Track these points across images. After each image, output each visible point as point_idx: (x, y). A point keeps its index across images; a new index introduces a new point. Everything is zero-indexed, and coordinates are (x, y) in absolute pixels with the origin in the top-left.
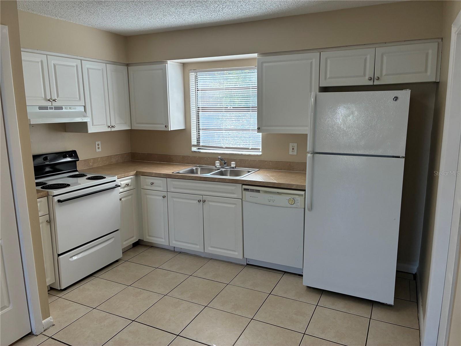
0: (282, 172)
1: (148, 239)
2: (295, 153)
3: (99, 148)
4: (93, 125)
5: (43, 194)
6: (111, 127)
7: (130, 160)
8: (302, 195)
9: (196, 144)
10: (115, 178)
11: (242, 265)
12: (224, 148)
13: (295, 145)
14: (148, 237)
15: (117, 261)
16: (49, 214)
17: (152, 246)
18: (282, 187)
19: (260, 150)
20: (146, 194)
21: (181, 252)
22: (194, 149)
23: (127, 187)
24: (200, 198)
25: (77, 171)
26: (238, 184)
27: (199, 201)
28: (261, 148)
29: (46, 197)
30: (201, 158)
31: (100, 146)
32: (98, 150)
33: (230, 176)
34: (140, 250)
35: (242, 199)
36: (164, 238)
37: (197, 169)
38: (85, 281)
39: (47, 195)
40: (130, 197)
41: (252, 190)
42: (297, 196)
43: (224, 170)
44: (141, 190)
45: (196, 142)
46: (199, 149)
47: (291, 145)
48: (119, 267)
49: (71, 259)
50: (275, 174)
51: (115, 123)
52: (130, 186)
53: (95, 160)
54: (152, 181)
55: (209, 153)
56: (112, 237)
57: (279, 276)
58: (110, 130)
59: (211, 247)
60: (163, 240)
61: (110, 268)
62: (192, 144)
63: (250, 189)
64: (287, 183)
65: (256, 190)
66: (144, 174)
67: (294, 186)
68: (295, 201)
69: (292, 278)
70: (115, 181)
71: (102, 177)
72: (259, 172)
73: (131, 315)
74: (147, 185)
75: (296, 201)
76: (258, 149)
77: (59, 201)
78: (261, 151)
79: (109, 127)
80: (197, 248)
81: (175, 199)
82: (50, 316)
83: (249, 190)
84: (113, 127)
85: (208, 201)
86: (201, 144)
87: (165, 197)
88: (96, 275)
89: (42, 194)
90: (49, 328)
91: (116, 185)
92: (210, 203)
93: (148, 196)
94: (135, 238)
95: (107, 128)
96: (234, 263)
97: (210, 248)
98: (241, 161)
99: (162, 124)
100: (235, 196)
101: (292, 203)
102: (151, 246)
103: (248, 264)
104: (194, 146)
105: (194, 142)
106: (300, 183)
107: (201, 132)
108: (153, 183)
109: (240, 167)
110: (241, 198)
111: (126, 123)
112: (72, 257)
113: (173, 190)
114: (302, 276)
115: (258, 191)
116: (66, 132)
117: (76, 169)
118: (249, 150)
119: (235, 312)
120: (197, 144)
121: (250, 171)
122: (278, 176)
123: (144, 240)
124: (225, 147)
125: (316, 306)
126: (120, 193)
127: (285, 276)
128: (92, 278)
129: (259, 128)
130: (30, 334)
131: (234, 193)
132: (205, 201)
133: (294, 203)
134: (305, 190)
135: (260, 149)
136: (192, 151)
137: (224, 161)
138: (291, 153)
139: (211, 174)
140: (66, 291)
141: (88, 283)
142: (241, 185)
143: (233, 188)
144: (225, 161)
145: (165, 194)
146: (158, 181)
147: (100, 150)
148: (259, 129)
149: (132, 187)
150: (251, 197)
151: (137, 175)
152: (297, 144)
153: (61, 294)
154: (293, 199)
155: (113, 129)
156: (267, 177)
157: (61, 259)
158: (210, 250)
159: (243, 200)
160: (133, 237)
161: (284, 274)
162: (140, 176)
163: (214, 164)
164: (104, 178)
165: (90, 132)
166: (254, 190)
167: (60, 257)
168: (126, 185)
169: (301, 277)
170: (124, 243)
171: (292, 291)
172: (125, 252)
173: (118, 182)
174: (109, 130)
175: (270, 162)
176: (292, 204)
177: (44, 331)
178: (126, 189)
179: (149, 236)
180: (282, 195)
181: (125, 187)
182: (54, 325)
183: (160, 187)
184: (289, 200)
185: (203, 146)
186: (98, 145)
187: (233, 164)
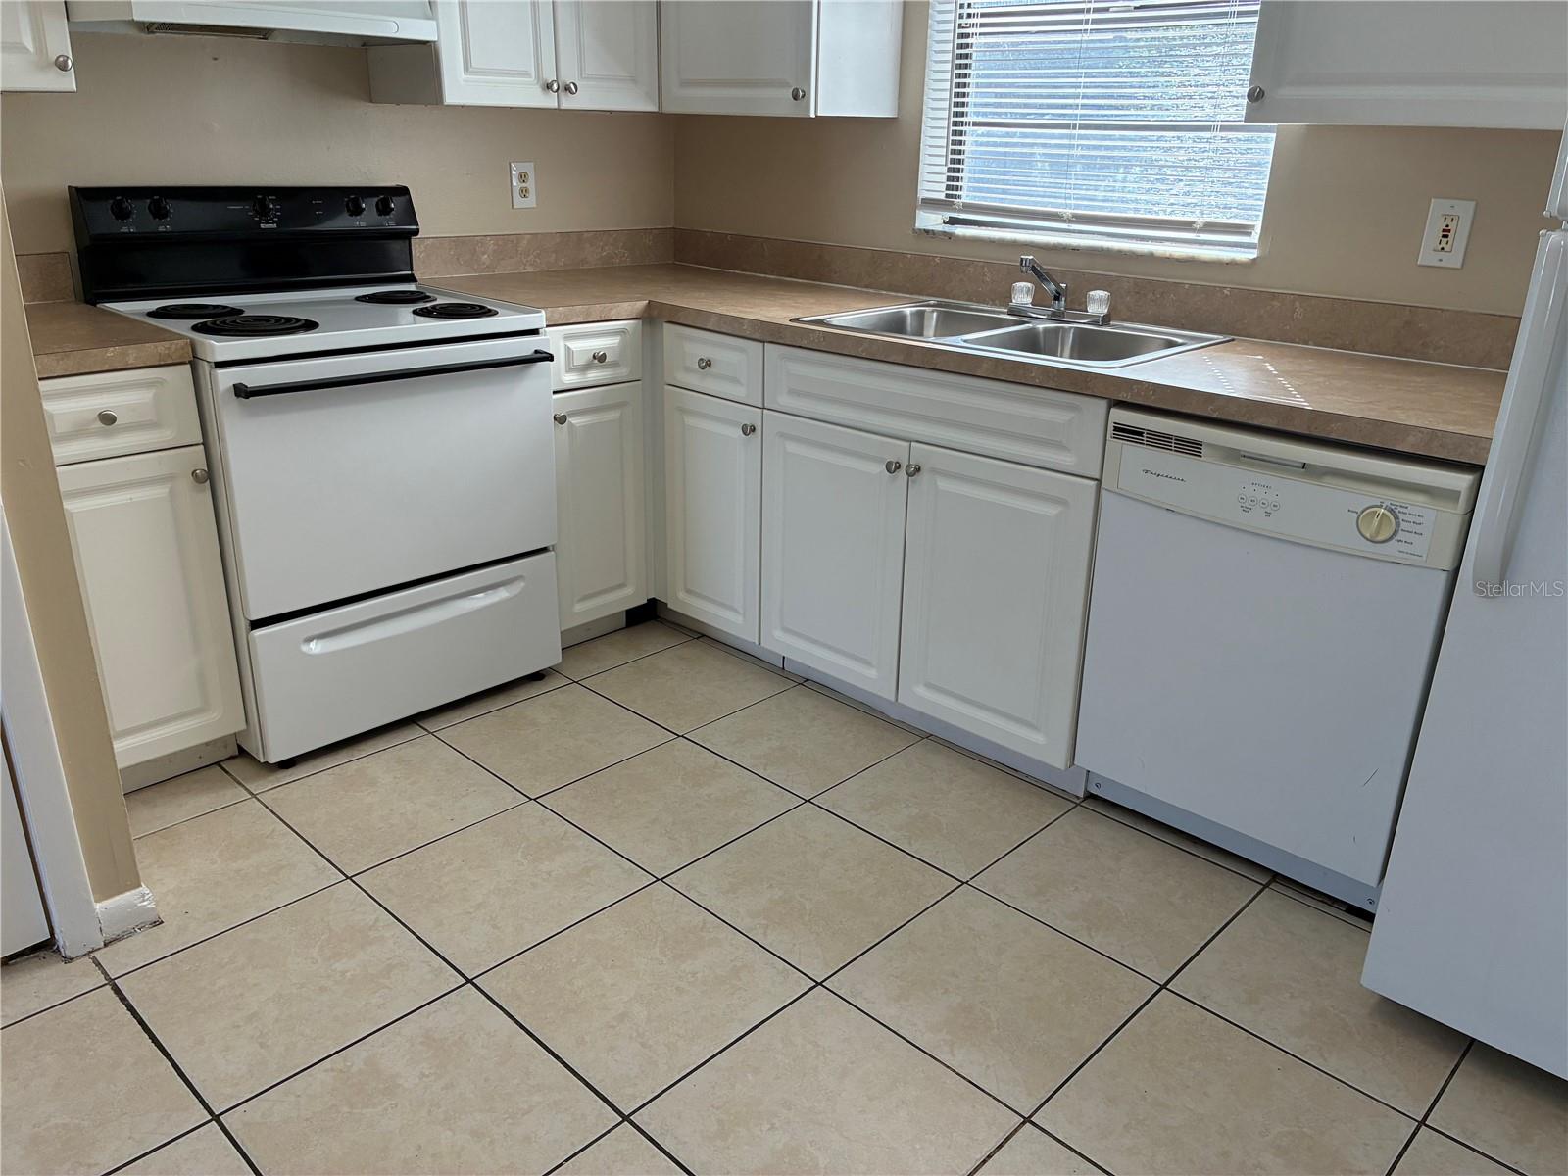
0: (1352, 359)
1: (681, 601)
2: (1454, 259)
3: (524, 193)
4: (467, 69)
5: (169, 348)
6: (555, 87)
7: (670, 262)
8: (1452, 495)
9: (942, 196)
10: (537, 319)
11: (1060, 794)
12: (1065, 221)
13: (1465, 210)
14: (682, 595)
15: (537, 677)
16: (203, 444)
17: (703, 635)
18: (1333, 436)
19: (1250, 234)
20: (683, 410)
21: (807, 680)
22: (930, 220)
23: (597, 368)
24: (899, 451)
25: (411, 279)
26: (1087, 399)
27: (893, 467)
28: (1258, 224)
29: (189, 366)
30: (952, 265)
31: (531, 185)
32: (519, 202)
33: (1071, 357)
34: (653, 642)
35: (1099, 481)
36: (741, 611)
37: (920, 315)
38: (381, 743)
39: (194, 361)
40: (614, 415)
41: (1160, 440)
42: (1420, 498)
43: (1045, 330)
44: (663, 388)
45: (943, 187)
46: (953, 221)
47: (1437, 208)
48: (535, 707)
49: (304, 648)
50: (1309, 365)
51: (581, 70)
52: (615, 364)
53: (506, 244)
54: (706, 353)
55: (991, 242)
56: (511, 576)
57: (1236, 890)
58: (555, 105)
59: (929, 686)
60: (739, 620)
61: (500, 702)
62: (922, 194)
63: (1150, 433)
64: (1371, 416)
65: (1179, 439)
66: (678, 318)
67: (1411, 439)
68: (1398, 525)
69: (1303, 919)
70: (535, 332)
71: (483, 307)
72: (1225, 351)
73: (472, 950)
74: (688, 370)
75: (1403, 525)
76: (1243, 230)
77: (242, 391)
78: (1255, 238)
79: (549, 87)
80: (868, 677)
81: (792, 447)
82: (140, 886)
83: (1141, 434)
84: (567, 89)
85: (934, 471)
86: (966, 196)
87: (753, 430)
88: (431, 725)
89: (161, 347)
90: (130, 934)
91: (536, 352)
92: (943, 484)
93: (690, 421)
94: (629, 591)
95: (539, 90)
96: (1027, 776)
97: (921, 690)
98: (1141, 288)
99: (783, 85)
100: (1066, 460)
101: (1378, 532)
102: (698, 634)
103: (1090, 796)
104: (932, 204)
105: (932, 182)
106: (1456, 423)
107: (972, 138)
108: (709, 363)
109: (1132, 322)
110: (1097, 477)
111: (634, 80)
112: (309, 640)
113: (785, 401)
114: (1370, 918)
115: (1192, 447)
116: (371, 98)
117: (411, 270)
118: (1194, 231)
119: (951, 1052)
120: (947, 196)
121: (1180, 341)
122: (1325, 376)
123: (669, 606)
124: (1074, 215)
125: (1418, 1129)
126: (554, 392)
127: (1271, 901)
128: (415, 732)
129: (1262, 94)
130: (46, 948)
131: (1059, 446)
132: (918, 470)
133: (1395, 533)
134: (1482, 468)
135: (1253, 227)
136: (915, 231)
137: (1053, 286)
138: (1427, 256)
139: (965, 341)
140: (290, 771)
141: (385, 755)
142: (1104, 404)
143: (1059, 416)
144: (1057, 285)
145: (752, 416)
146: (732, 355)
147: (531, 201)
148: (1256, 96)
149: (623, 372)
150: (1147, 472)
151: (652, 318)
152: (1473, 203)
153: (262, 785)
154: (1391, 511)
155: (569, 103)
156: (1258, 373)
157: (257, 640)
158: (923, 698)
159: (1103, 485)
160: (621, 586)
161: (1265, 886)
162: (662, 326)
163: (1005, 297)
164: (489, 313)
165: (450, 98)
166: (1169, 437)
167: (258, 633)
168: (594, 357)
169: (1362, 923)
170: (579, 607)
171: (1292, 996)
172: (578, 643)
173: (551, 340)
174: (549, 101)
175: (1297, 304)
176: (1380, 538)
177: (106, 945)
178: (593, 376)
179: (689, 591)
180: (1328, 480)
181: (586, 368)
182: (158, 923)
183: (735, 381)
184: (1363, 515)
185: (968, 208)
186: (523, 177)
187: (1098, 303)
